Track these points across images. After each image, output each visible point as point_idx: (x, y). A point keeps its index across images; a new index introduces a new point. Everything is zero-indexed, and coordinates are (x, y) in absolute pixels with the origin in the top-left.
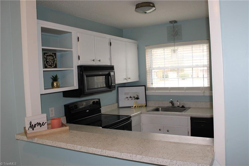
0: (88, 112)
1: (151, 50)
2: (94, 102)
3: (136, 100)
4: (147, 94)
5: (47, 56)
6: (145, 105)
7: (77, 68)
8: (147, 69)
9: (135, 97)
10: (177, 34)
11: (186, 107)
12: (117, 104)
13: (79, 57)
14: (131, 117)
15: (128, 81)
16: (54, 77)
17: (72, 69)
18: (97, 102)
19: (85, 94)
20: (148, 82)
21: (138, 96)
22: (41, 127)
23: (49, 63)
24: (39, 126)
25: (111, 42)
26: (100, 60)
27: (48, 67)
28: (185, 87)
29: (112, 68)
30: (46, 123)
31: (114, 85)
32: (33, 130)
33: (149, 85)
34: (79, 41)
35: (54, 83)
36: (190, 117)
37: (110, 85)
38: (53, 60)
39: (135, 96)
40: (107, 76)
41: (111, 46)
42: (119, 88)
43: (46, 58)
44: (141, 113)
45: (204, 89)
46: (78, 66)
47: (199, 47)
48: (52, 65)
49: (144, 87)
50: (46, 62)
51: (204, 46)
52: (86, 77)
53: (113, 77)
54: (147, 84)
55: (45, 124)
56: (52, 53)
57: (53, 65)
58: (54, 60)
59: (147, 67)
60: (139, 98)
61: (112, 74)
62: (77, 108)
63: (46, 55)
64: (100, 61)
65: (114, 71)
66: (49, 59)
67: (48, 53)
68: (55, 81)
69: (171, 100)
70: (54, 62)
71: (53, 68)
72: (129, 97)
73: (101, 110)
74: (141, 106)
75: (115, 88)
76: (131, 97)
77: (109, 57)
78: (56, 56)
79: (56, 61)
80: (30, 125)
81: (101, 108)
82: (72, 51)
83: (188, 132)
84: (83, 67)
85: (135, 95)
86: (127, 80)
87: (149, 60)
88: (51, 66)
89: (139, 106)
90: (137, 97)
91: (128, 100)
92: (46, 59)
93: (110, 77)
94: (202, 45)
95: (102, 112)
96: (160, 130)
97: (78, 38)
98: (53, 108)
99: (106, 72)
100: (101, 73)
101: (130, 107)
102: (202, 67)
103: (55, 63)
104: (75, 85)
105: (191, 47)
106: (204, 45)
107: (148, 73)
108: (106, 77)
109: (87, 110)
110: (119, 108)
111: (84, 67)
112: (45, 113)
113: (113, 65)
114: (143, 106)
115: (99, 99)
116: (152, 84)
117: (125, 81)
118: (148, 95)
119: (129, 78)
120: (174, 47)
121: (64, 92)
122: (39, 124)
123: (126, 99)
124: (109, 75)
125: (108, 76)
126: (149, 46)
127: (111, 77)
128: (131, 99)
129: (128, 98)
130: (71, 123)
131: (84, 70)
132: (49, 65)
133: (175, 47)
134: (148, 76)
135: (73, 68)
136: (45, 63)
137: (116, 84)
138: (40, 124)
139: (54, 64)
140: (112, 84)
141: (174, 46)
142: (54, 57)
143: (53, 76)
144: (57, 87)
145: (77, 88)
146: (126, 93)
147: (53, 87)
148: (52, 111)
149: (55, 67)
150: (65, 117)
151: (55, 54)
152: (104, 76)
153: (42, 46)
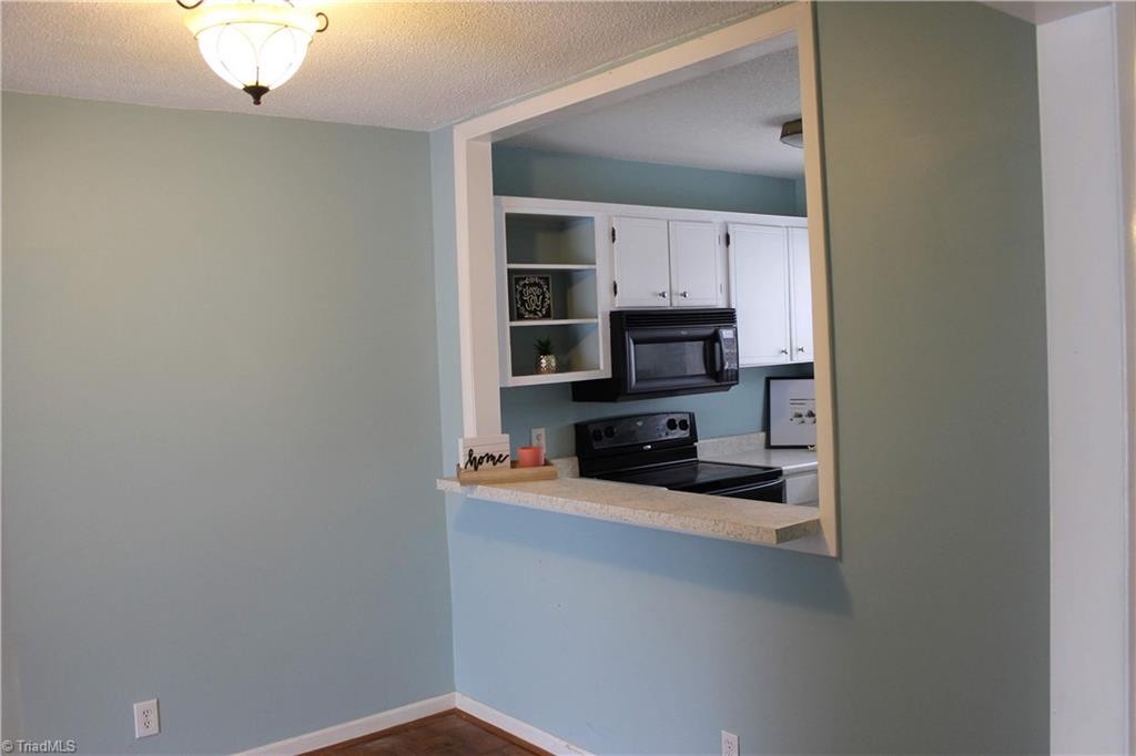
0: (649, 450)
2: (672, 421)
5: (524, 286)
7: (609, 318)
12: (763, 435)
13: (615, 286)
14: (780, 473)
15: (795, 358)
16: (543, 341)
17: (595, 320)
18: (683, 421)
19: (630, 392)
22: (494, 464)
23: (528, 304)
24: (491, 463)
25: (729, 233)
26: (685, 293)
27: (527, 317)
29: (727, 316)
30: (508, 457)
31: (732, 371)
32: (476, 469)
34: (615, 241)
35: (541, 360)
37: (718, 369)
38: (541, 297)
40: (707, 342)
41: (729, 246)
42: (772, 382)
43: (521, 291)
46: (610, 312)
48: (539, 311)
50: (520, 303)
52: (635, 343)
53: (727, 346)
55: (505, 460)
56: (539, 278)
57: (541, 311)
58: (544, 298)
61: (726, 334)
62: (613, 434)
63: (522, 283)
64: (685, 296)
65: (734, 326)
66: (529, 295)
67: (527, 280)
68: (544, 355)
70: (543, 301)
71: (540, 319)
72: (804, 412)
73: (695, 448)
75: (739, 380)
76: (810, 414)
77: (721, 280)
78: (548, 285)
79: (549, 299)
80: (470, 456)
81: (697, 442)
82: (595, 270)
84: (624, 317)
86: (791, 356)
88: (535, 312)
91: (803, 422)
92: (522, 295)
93: (717, 345)
95: (699, 456)
97: (613, 231)
98: (542, 431)
99: (707, 331)
100: (684, 333)
101: (806, 447)
103: (546, 304)
104: (602, 367)
108: (704, 346)
109: (648, 444)
110: (768, 446)
113: (732, 307)
115: (692, 416)
117: (785, 360)
119: (799, 350)
121: (575, 385)
122: (490, 457)
123: (793, 419)
124: (716, 337)
125: (711, 343)
127: (721, 344)
128: (811, 419)
129: (800, 416)
130: (592, 477)
131: (627, 323)
132: (528, 311)
135: (596, 317)
136: (519, 306)
137: (741, 366)
138: (493, 457)
139: (544, 308)
140: (726, 367)
142: (543, 291)
143: (540, 342)
144: (549, 371)
145: (608, 375)
146: (794, 401)
147: (536, 370)
148: (538, 438)
149: (547, 316)
150: (576, 459)
151: (546, 279)
152: (702, 343)
153: (509, 262)
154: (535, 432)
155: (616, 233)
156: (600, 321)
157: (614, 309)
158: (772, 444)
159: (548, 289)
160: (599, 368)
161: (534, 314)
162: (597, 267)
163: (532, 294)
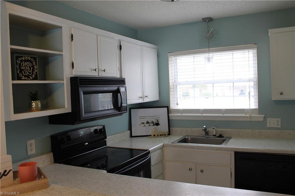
0: (88, 145)
1: (175, 58)
2: (96, 130)
3: (155, 126)
4: (170, 118)
5: (22, 61)
6: (168, 133)
7: (70, 80)
8: (171, 85)
9: (154, 123)
10: (212, 37)
11: (224, 136)
12: (129, 132)
13: (73, 64)
14: (149, 152)
16: (33, 93)
17: (62, 82)
18: (100, 130)
19: (81, 119)
20: (171, 102)
21: (158, 120)
23: (24, 72)
25: (121, 45)
26: (105, 70)
27: (23, 78)
28: (223, 109)
29: (121, 82)
30: (11, 171)
31: (125, 106)
33: (173, 106)
34: (73, 41)
35: (32, 104)
36: (234, 152)
37: (119, 106)
38: (32, 68)
39: (154, 121)
40: (114, 93)
41: (121, 50)
42: (132, 110)
43: (20, 64)
44: (163, 145)
45: (250, 111)
46: (70, 77)
47: (243, 53)
48: (30, 76)
49: (166, 109)
50: (19, 70)
51: (249, 53)
52: (83, 94)
53: (123, 95)
54: (171, 104)
55: (9, 173)
56: (31, 57)
57: (32, 76)
58: (34, 68)
59: (170, 81)
60: (159, 123)
61: (122, 89)
62: (71, 139)
63: (20, 59)
64: (105, 72)
65: (125, 86)
66: (25, 66)
67: (23, 57)
68: (34, 101)
69: (205, 126)
70: (33, 70)
71: (31, 80)
72: (145, 122)
73: (106, 141)
74: (163, 135)
75: (127, 111)
76: (148, 123)
77: (118, 66)
78: (36, 62)
79: (37, 69)
81: (106, 138)
82: (62, 55)
83: (231, 173)
84: (78, 80)
85: (155, 119)
86: (143, 99)
87: (173, 72)
89: (160, 135)
90: (156, 122)
91: (145, 126)
92: (20, 66)
93: (119, 94)
94: (248, 51)
95: (107, 145)
96: (190, 169)
97: (72, 35)
98: (33, 141)
99: (114, 88)
101: (147, 136)
102: (246, 82)
103: (35, 72)
104: (66, 107)
105: (232, 54)
106: (249, 51)
107: (171, 90)
108: (113, 95)
109: (86, 142)
110: (131, 136)
111: (80, 79)
112: (11, 155)
113: (123, 77)
114: (165, 135)
115: (104, 126)
116: (177, 104)
117: (140, 101)
118: (171, 120)
119: (146, 97)
120: (208, 54)
121: (50, 117)
123: (141, 125)
124: (118, 91)
125: (116, 94)
126: (173, 52)
127: (121, 94)
128: (148, 124)
129: (144, 123)
130: (61, 163)
131: (80, 83)
132: (24, 75)
133: (210, 54)
134: (171, 93)
135: (64, 80)
136: (18, 72)
137: (128, 104)
139: (33, 74)
140: (123, 105)
141: (209, 52)
142: (33, 64)
143: (31, 93)
144: (37, 110)
145: (70, 110)
146: (141, 117)
147: (29, 109)
148: (31, 145)
149: (36, 79)
150: (52, 154)
151: (35, 59)
152: (111, 94)
153: (11, 44)
154: (29, 142)
155: (74, 36)
156: (65, 82)
157: (72, 76)
158: (133, 135)
159: (36, 64)
160: (64, 107)
161: (28, 77)
162: (64, 53)
163: (26, 66)
